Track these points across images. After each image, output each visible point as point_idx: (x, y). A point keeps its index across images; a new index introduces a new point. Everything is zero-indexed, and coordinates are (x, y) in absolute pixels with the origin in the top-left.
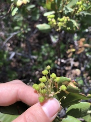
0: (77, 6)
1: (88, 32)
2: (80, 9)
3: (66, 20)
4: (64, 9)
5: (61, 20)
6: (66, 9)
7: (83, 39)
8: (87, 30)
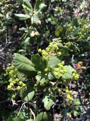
0: (78, 35)
1: (85, 56)
2: (81, 37)
3: (70, 44)
4: (68, 36)
5: (66, 44)
6: (70, 36)
7: (81, 62)
8: (83, 55)
